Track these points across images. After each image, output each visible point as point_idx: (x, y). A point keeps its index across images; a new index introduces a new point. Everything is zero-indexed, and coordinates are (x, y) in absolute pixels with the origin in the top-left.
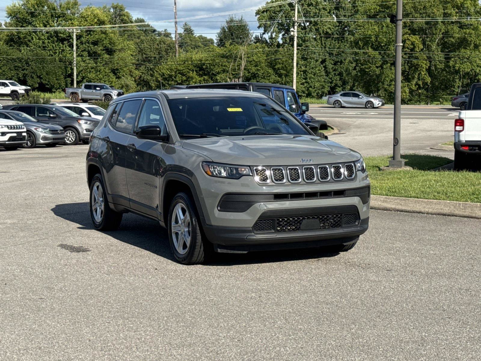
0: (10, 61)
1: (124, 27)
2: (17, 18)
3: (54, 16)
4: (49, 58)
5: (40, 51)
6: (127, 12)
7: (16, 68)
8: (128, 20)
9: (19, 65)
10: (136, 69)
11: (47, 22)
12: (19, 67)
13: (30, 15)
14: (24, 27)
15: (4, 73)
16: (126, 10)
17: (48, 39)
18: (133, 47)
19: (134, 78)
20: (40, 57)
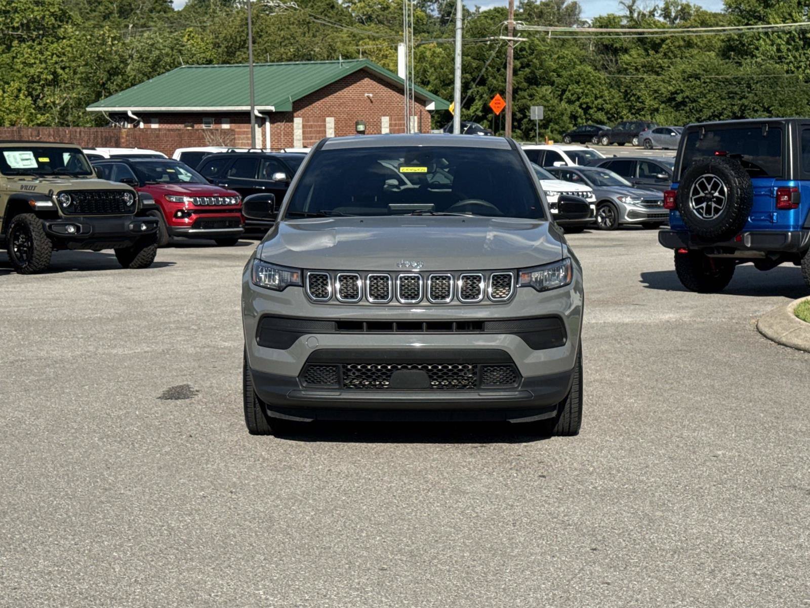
0: (722, 84)
2: (741, 11)
3: (803, 3)
4: (786, 75)
5: (770, 65)
7: (731, 95)
9: (737, 89)
11: (790, 15)
12: (736, 93)
13: (763, 5)
14: (751, 25)
15: (710, 104)
17: (788, 43)
20: (770, 76)
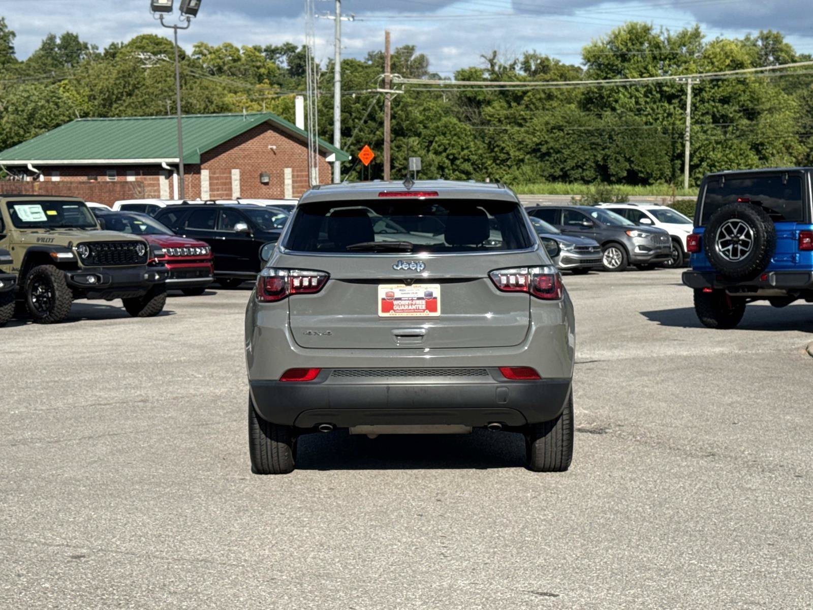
0: (584, 135)
1: (781, 70)
2: (599, 65)
3: (658, 57)
4: (645, 127)
5: (630, 117)
6: (786, 45)
7: (594, 146)
8: (787, 58)
9: (599, 141)
10: (801, 142)
11: (645, 68)
12: (598, 144)
13: (620, 59)
14: (610, 78)
15: (573, 155)
16: (785, 41)
17: (646, 96)
18: (795, 104)
19: (795, 157)
20: (630, 128)
